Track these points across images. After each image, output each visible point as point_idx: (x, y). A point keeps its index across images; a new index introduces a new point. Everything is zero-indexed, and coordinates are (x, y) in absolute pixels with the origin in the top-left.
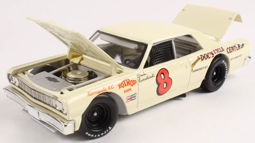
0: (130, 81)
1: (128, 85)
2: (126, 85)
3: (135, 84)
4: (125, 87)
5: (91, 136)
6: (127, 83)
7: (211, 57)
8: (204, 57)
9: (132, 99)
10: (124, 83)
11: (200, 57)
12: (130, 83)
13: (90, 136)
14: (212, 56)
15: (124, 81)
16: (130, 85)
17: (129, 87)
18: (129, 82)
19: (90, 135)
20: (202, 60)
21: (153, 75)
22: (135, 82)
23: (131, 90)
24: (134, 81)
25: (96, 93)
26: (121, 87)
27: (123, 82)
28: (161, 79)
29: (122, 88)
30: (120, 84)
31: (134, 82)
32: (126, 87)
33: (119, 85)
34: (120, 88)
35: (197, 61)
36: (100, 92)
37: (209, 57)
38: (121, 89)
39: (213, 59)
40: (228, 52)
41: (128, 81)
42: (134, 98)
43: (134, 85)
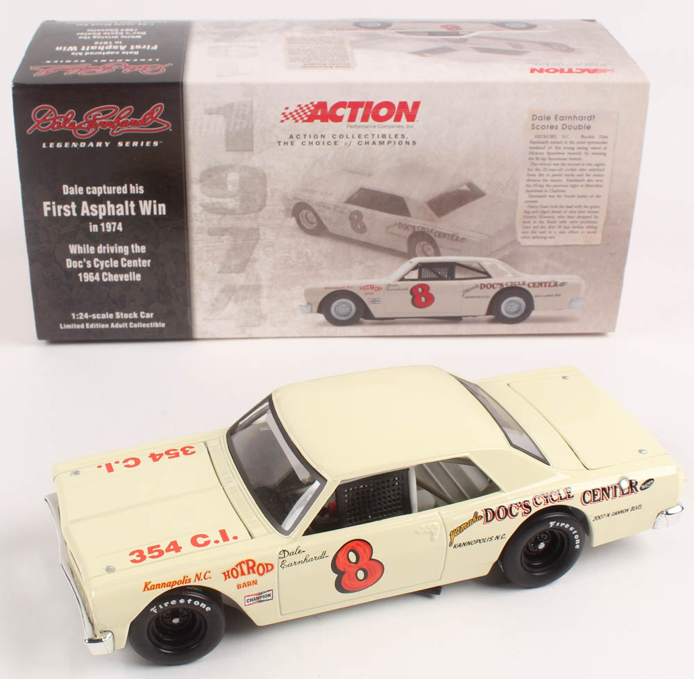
0: (257, 564)
1: (249, 573)
2: (243, 574)
3: (268, 571)
4: (240, 577)
5: (198, 604)
6: (249, 568)
7: (520, 514)
8: (495, 514)
9: (262, 599)
10: (239, 569)
11: (481, 513)
12: (255, 568)
13: (202, 604)
14: (523, 511)
15: (240, 564)
16: (254, 572)
17: (253, 577)
18: (252, 568)
19: (201, 606)
20: (487, 521)
21: (324, 553)
22: (270, 567)
23: (256, 584)
24: (267, 565)
25: (164, 585)
26: (229, 577)
27: (237, 566)
28: (348, 564)
29: (232, 579)
30: (228, 572)
31: (268, 568)
32: (243, 576)
33: (224, 573)
34: (226, 579)
35: (468, 524)
36: (173, 585)
37: (514, 514)
38: (228, 580)
39: (525, 518)
40: (587, 501)
41: (251, 564)
42: (265, 599)
43: (266, 575)
